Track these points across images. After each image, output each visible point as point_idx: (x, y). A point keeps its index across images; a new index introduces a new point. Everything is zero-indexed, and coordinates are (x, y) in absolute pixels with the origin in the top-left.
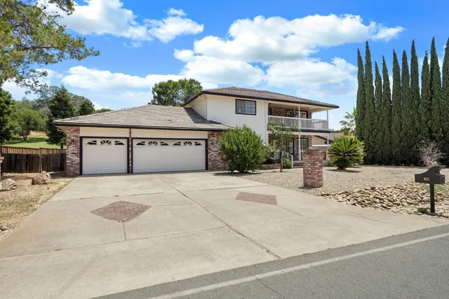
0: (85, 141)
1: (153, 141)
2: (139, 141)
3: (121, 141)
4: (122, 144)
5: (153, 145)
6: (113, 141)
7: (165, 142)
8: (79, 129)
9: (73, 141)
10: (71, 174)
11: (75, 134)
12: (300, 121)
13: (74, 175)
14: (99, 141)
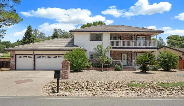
0: (17, 56)
1: (44, 56)
2: (38, 56)
3: (31, 56)
4: (31, 57)
5: (44, 57)
6: (28, 56)
7: (50, 56)
8: (15, 52)
9: (12, 56)
10: (12, 69)
11: (13, 53)
12: (133, 42)
13: (13, 70)
14: (22, 56)
